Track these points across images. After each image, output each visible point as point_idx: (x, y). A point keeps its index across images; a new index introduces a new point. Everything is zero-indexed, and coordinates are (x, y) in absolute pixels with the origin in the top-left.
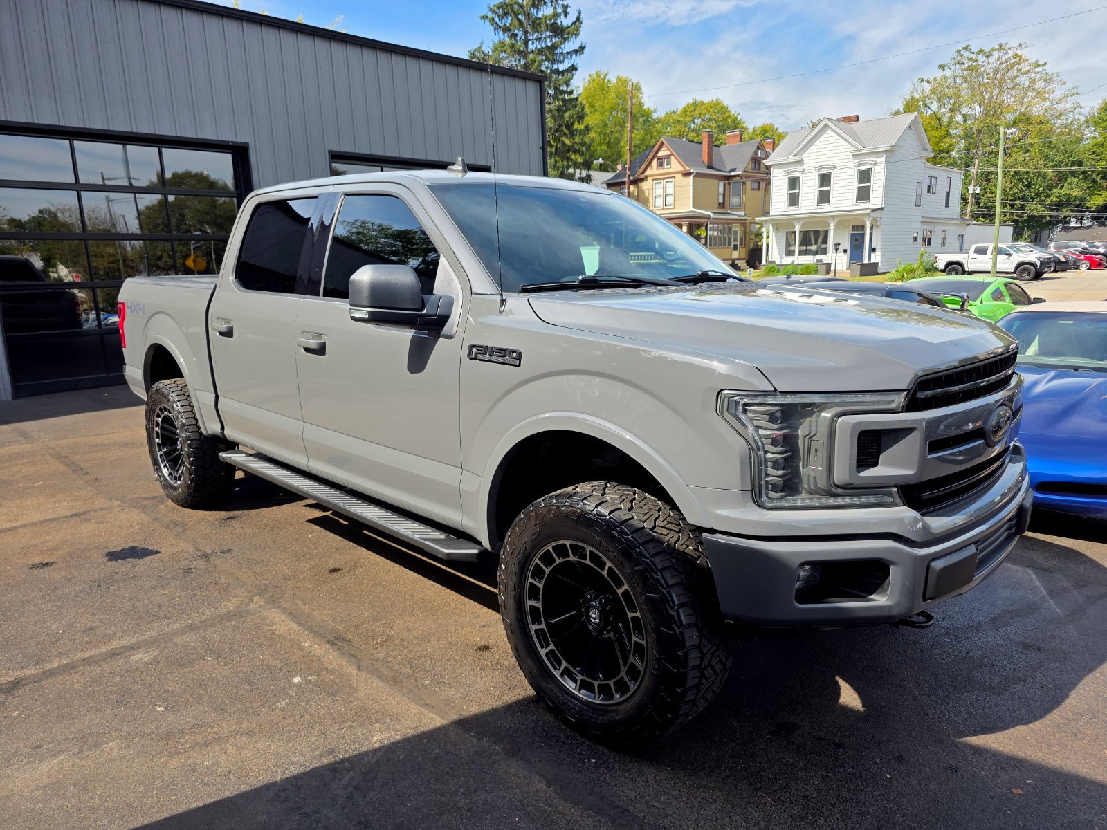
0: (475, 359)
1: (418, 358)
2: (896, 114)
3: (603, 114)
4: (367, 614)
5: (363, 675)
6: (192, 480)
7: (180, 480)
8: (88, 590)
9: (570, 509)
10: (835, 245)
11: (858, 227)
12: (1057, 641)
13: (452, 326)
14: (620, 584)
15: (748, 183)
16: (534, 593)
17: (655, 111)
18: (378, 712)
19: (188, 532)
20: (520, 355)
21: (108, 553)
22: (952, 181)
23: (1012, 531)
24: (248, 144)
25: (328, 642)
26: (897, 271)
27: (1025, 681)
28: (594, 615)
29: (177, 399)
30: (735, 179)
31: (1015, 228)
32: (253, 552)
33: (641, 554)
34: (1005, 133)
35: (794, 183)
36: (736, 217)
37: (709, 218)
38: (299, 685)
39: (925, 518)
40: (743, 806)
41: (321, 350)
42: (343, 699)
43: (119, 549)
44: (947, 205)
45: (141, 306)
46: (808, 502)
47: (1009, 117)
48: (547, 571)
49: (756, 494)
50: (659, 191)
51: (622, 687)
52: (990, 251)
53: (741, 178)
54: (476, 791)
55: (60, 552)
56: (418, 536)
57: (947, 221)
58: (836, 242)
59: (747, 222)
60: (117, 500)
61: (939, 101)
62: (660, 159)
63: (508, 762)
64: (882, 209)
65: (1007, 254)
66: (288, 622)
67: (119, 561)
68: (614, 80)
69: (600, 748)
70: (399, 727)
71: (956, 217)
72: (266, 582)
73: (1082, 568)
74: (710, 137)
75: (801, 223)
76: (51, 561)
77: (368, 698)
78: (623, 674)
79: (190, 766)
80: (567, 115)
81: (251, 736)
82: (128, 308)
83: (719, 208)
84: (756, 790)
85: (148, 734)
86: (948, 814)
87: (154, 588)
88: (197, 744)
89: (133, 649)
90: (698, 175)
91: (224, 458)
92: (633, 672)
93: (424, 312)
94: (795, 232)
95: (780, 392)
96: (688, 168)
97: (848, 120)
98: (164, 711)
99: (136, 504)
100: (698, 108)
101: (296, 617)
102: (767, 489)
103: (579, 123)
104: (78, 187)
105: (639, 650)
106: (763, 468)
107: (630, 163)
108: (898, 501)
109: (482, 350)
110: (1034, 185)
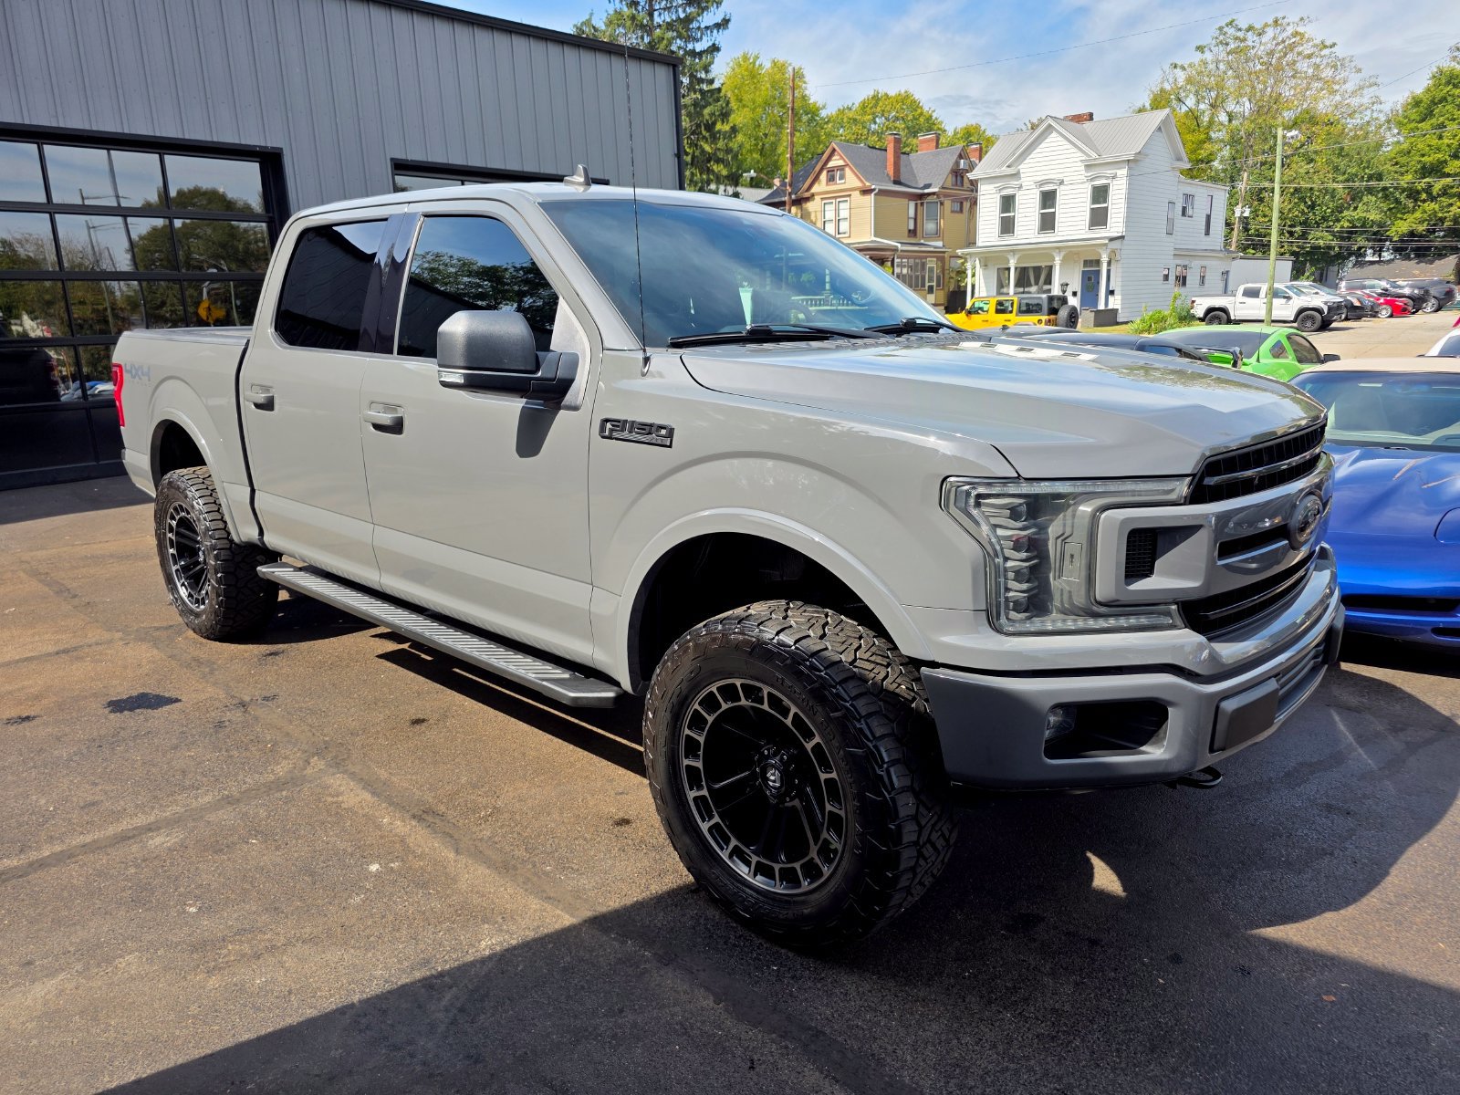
0: (610, 438)
1: (531, 437)
2: (1140, 111)
3: (753, 110)
4: (463, 780)
5: (463, 859)
6: (220, 604)
7: (204, 603)
8: (85, 751)
9: (741, 637)
10: (1062, 285)
11: (1091, 261)
12: (1370, 801)
13: (576, 393)
14: (810, 735)
15: (948, 203)
16: (692, 747)
17: (824, 107)
18: (485, 908)
19: (217, 673)
20: (671, 432)
21: (109, 702)
22: (1213, 200)
23: (1320, 659)
24: (282, 149)
25: (414, 817)
26: (1143, 321)
27: (1332, 854)
28: (773, 776)
29: (198, 494)
30: (930, 197)
31: (1294, 262)
32: (307, 699)
33: (838, 696)
34: (1284, 137)
35: (1008, 203)
36: (932, 249)
37: (895, 250)
38: (377, 875)
39: (1212, 644)
40: (973, 1024)
41: (397, 427)
42: (438, 892)
43: (125, 697)
44: (1207, 233)
45: (145, 370)
46: (1060, 625)
47: (1288, 115)
48: (710, 719)
49: (993, 617)
50: (830, 215)
51: (812, 871)
52: (1262, 294)
53: (938, 196)
54: (621, 1011)
55: (45, 702)
56: (534, 675)
57: (1207, 253)
58: (1064, 281)
59: (946, 255)
60: (118, 631)
61: (1197, 93)
62: (831, 171)
63: (662, 973)
64: (1122, 237)
65: (1285, 297)
66: (359, 791)
67: (126, 712)
68: (767, 65)
69: (783, 951)
70: (514, 927)
71: (1218, 248)
72: (327, 739)
73: (1398, 707)
74: (897, 141)
75: (1017, 257)
76: (32, 714)
77: (472, 891)
78: (813, 853)
79: (236, 985)
80: (707, 111)
81: (317, 944)
82: (130, 372)
83: (909, 237)
84: (990, 1002)
85: (177, 944)
86: (1240, 1030)
87: (175, 748)
88: (243, 956)
89: (150, 830)
90: (882, 193)
91: (264, 573)
92: (826, 851)
93: (539, 374)
94: (1009, 269)
95: (1026, 479)
96: (868, 184)
97: (1078, 119)
98: (197, 913)
99: (144, 636)
100: (881, 104)
101: (368, 785)
102: (1007, 607)
103: (723, 122)
104: (51, 209)
105: (835, 822)
106: (1002, 580)
107: (792, 176)
108: (1179, 622)
109: (619, 425)
110: (1319, 205)
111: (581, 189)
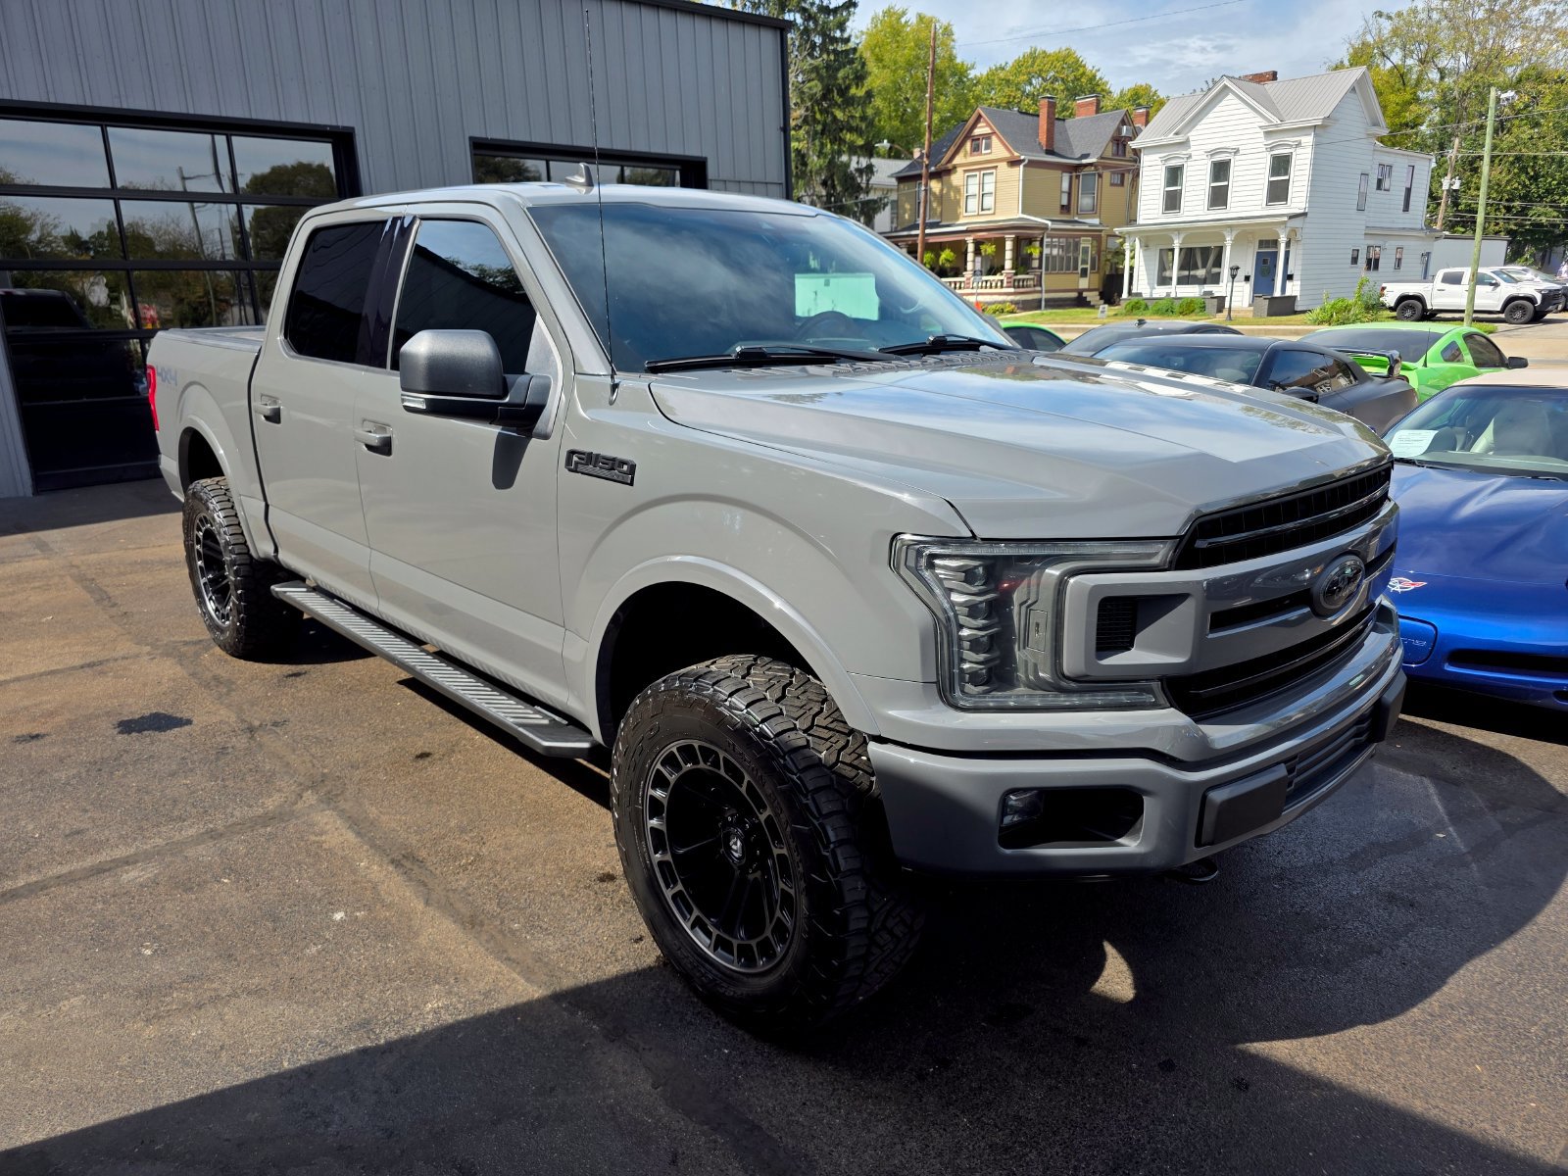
0: (575, 471)
1: (506, 467)
2: (1336, 68)
3: (895, 71)
4: (452, 824)
5: (431, 911)
6: (241, 621)
7: (228, 620)
8: (84, 775)
9: (695, 697)
10: (1231, 269)
11: (1267, 242)
12: (1441, 893)
13: (548, 419)
14: (762, 806)
15: (1107, 175)
16: (656, 809)
17: (973, 67)
18: (441, 967)
19: (233, 693)
20: (632, 468)
21: (121, 722)
22: (1416, 170)
23: (1363, 738)
24: (353, 128)
25: (392, 861)
26: (1323, 310)
27: (1379, 953)
28: (737, 846)
29: (218, 507)
30: (1087, 169)
31: (1510, 243)
32: (316, 726)
33: (785, 766)
34: (1498, 100)
35: (1174, 175)
36: (1087, 227)
37: (1045, 228)
38: (341, 924)
39: (1200, 726)
40: (924, 1128)
41: (385, 448)
42: (396, 946)
43: (137, 717)
44: (1406, 208)
45: (173, 374)
46: (1026, 701)
47: (1512, 72)
48: (672, 778)
49: (946, 688)
50: (973, 189)
51: (766, 950)
52: (1466, 279)
53: (1095, 167)
54: (552, 1089)
55: (58, 719)
56: (512, 720)
57: (1404, 232)
58: (1233, 264)
59: (1103, 234)
60: (148, 645)
61: (1404, 47)
62: (976, 139)
63: (606, 1049)
64: (1305, 214)
65: (1491, 284)
66: (343, 831)
67: (134, 734)
68: (914, 20)
69: (740, 1032)
70: (464, 991)
71: (1419, 226)
72: (326, 771)
73: (1505, 780)
74: (1052, 106)
75: (1182, 236)
76: (43, 731)
77: (431, 947)
78: (768, 933)
79: (171, 1036)
80: (841, 74)
81: (261, 997)
82: (160, 374)
83: (1061, 213)
84: (949, 1104)
85: (125, 988)
86: (1220, 1153)
87: (173, 774)
88: (186, 1005)
89: (127, 863)
90: (1032, 164)
91: (277, 592)
92: (780, 929)
93: (507, 400)
94: (1172, 250)
95: (983, 539)
96: (1016, 154)
97: (1259, 78)
98: (151, 956)
99: (172, 652)
100: (1038, 61)
101: (355, 823)
102: (962, 679)
103: (857, 88)
104: (115, 193)
105: (787, 901)
106: (956, 649)
107: (930, 146)
108: (1163, 700)
110: (1543, 176)
111: (584, 190)
